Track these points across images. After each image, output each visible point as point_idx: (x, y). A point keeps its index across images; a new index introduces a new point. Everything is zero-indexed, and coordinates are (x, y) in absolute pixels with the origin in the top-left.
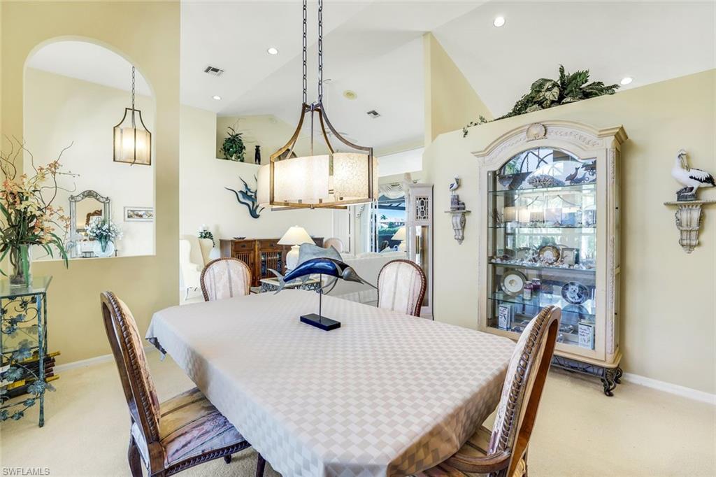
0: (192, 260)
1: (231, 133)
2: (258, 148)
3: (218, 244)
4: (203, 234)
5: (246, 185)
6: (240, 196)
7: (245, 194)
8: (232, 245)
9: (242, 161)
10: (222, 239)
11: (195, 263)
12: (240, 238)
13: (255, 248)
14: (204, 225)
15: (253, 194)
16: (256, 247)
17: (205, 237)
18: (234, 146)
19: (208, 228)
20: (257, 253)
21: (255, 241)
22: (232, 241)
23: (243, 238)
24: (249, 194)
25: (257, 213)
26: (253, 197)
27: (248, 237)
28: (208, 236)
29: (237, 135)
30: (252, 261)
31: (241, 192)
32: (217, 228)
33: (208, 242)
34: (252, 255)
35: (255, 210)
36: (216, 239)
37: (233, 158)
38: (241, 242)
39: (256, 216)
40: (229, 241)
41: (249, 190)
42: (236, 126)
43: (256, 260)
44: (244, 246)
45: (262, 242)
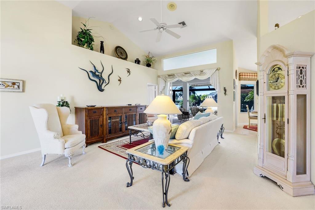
0: (49, 128)
1: (83, 27)
2: (102, 42)
3: (74, 111)
4: (61, 103)
5: (95, 67)
6: (91, 75)
7: (94, 74)
8: (86, 112)
9: (92, 49)
10: (77, 106)
11: (53, 131)
12: (92, 106)
13: (103, 113)
14: (61, 96)
15: (100, 74)
16: (105, 113)
17: (62, 106)
18: (86, 37)
19: (65, 98)
20: (105, 117)
21: (103, 108)
22: (85, 108)
23: (94, 106)
24: (97, 74)
25: (103, 88)
26: (100, 76)
27: (98, 105)
28: (65, 104)
29: (88, 30)
30: (101, 123)
31: (91, 72)
32: (73, 98)
33: (65, 109)
34: (101, 119)
35: (101, 86)
36: (72, 106)
37: (85, 46)
38: (92, 109)
39: (101, 90)
40: (83, 108)
41: (97, 71)
42: (87, 23)
43: (104, 123)
44: (95, 112)
45: (109, 109)
